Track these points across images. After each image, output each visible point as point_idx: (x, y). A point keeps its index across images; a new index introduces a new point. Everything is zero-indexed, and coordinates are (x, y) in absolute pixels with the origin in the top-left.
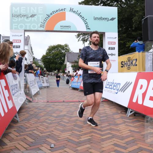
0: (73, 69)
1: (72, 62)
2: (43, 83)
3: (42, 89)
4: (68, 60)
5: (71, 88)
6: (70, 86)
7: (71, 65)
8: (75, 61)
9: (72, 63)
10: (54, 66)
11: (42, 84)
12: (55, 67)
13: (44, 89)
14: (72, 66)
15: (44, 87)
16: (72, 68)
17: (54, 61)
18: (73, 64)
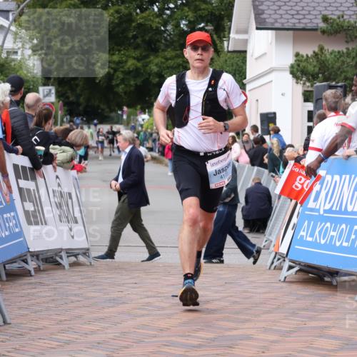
0: (307, 97)
1: (299, 33)
2: (35, 218)
3: (27, 274)
4: (258, 14)
5: (285, 273)
6: (283, 250)
7: (290, 60)
8: (325, 19)
9: (296, 41)
10: (131, 64)
11: (21, 234)
12: (136, 73)
13: (44, 277)
14: (299, 71)
15: (36, 255)
16: (299, 89)
17: (128, 19)
18: (308, 50)
